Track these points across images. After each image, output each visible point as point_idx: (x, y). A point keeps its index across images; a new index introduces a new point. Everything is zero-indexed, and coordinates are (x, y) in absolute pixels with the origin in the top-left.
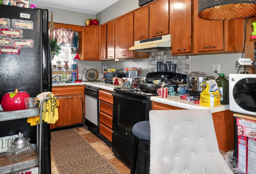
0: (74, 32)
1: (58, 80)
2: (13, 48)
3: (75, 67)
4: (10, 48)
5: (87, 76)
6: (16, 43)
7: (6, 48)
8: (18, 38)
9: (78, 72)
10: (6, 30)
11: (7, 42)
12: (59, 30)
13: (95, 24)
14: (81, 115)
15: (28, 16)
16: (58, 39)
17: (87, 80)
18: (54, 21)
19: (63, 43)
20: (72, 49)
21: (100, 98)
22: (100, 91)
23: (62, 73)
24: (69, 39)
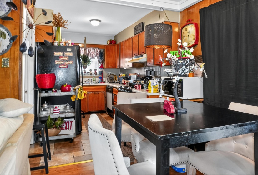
0: (100, 49)
1: (90, 82)
2: (65, 65)
3: (101, 73)
4: (63, 65)
5: (108, 79)
6: (66, 63)
7: (62, 65)
8: (66, 60)
9: (102, 76)
10: (62, 57)
11: (62, 63)
12: (90, 48)
13: (114, 44)
14: (104, 105)
15: (70, 50)
16: (90, 55)
17: (108, 82)
18: (87, 43)
19: (93, 57)
20: (99, 61)
21: (114, 93)
22: (113, 88)
23: (92, 77)
24: (97, 54)
